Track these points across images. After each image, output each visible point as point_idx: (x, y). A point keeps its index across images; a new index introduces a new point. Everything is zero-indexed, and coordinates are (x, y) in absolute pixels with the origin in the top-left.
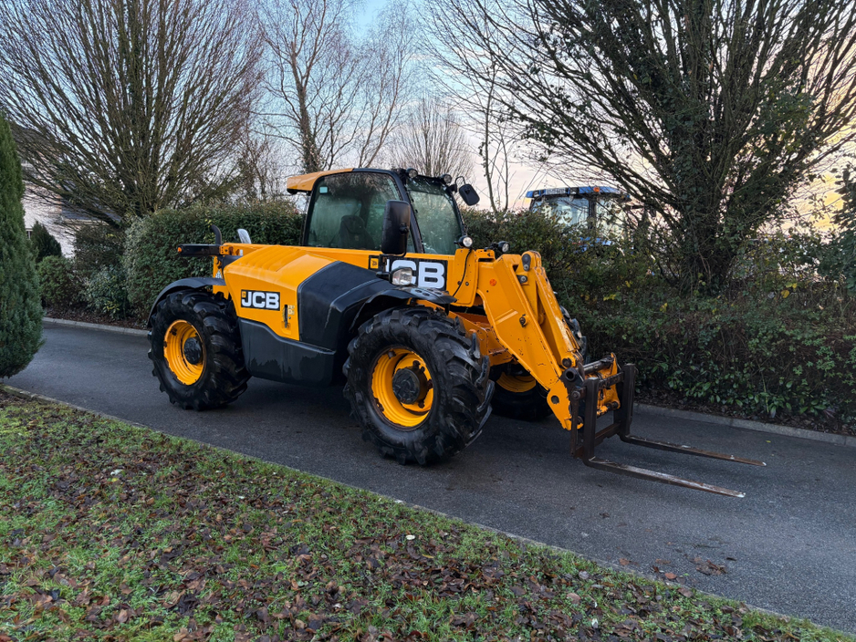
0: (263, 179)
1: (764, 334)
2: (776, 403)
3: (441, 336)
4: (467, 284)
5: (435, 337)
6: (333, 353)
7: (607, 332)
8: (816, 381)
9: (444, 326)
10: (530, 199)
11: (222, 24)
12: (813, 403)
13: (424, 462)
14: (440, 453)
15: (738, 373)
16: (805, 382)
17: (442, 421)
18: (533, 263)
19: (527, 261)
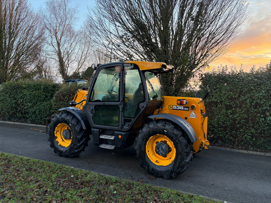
0: (45, 72)
11: (30, 24)
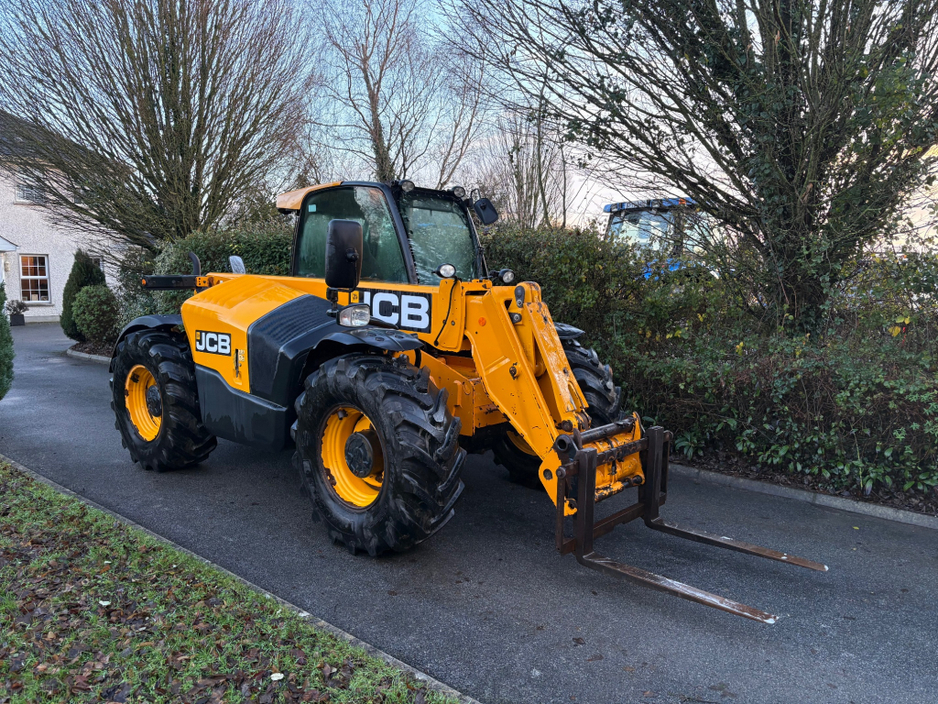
1: (857, 385)
2: (872, 475)
3: (389, 393)
4: (453, 323)
5: (382, 395)
6: (284, 409)
7: (663, 379)
8: (926, 447)
9: (398, 380)
10: (609, 214)
12: (921, 477)
13: (375, 554)
14: (392, 542)
15: (823, 435)
16: (909, 450)
17: (392, 503)
18: (528, 298)
19: (520, 295)
